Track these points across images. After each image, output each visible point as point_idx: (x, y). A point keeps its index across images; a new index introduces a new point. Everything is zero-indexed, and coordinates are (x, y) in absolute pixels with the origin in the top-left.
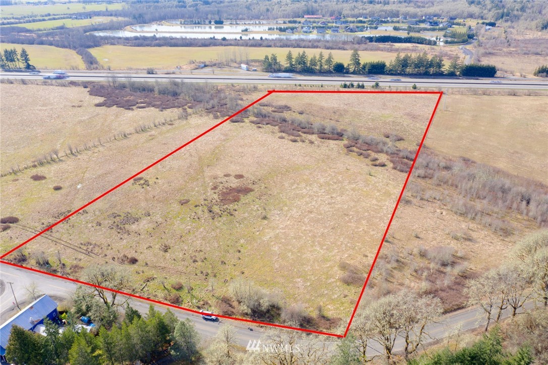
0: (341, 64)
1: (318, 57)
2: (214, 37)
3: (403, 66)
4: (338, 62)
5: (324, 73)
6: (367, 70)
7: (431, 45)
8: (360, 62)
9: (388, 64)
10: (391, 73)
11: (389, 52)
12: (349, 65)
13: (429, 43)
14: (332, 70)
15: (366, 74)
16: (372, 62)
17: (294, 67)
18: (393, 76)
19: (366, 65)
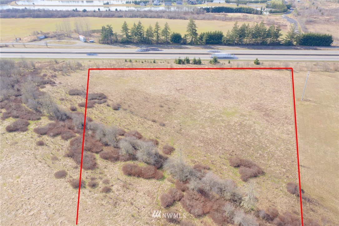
0: (178, 34)
1: (154, 28)
3: (240, 36)
4: (175, 32)
5: (161, 44)
6: (204, 40)
7: (258, 14)
8: (197, 32)
9: (225, 34)
10: (230, 43)
11: (224, 21)
12: (186, 36)
13: (257, 13)
14: (169, 41)
15: (203, 45)
16: (210, 32)
17: (131, 39)
18: (230, 47)
19: (204, 35)
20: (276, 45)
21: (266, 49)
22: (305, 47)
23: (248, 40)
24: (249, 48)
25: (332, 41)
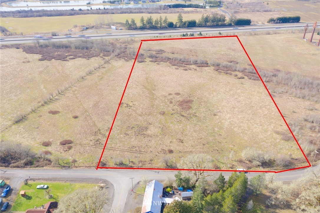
0: (172, 22)
2: (73, 9)
3: (206, 22)
4: (170, 21)
5: (163, 28)
6: (186, 25)
9: (197, 21)
10: (200, 26)
14: (167, 26)
15: (186, 27)
16: (189, 20)
17: (145, 26)
18: (201, 28)
19: (186, 22)
20: (224, 26)
21: (219, 28)
23: (209, 24)
24: (211, 28)
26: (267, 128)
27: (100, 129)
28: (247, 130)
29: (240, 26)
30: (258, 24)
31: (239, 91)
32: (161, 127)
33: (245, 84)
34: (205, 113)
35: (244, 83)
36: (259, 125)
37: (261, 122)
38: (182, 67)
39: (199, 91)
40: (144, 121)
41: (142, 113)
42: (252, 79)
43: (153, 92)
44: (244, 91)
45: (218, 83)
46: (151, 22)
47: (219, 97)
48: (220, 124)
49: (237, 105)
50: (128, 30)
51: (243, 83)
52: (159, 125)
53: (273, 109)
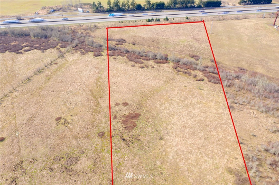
0: (139, 4)
1: (126, 1)
4: (137, 3)
5: (130, 10)
6: (155, 7)
8: (151, 3)
9: (166, 3)
10: (169, 8)
12: (144, 5)
14: (135, 9)
15: (154, 10)
16: (157, 2)
17: (112, 9)
18: (170, 10)
19: (154, 4)
22: (208, 8)
25: (221, 4)
26: (219, 163)
27: (24, 159)
28: (194, 166)
29: (209, 8)
30: (229, 5)
31: (195, 100)
32: (94, 158)
33: (203, 90)
34: (150, 135)
35: (203, 88)
36: (210, 157)
37: (213, 152)
38: (139, 63)
39: (150, 100)
40: (77, 147)
41: (78, 134)
42: (212, 82)
43: (99, 100)
44: (201, 99)
45: (174, 88)
46: (118, 5)
47: (171, 109)
48: (164, 153)
49: (189, 123)
50: (95, 12)
51: (201, 88)
52: (93, 155)
53: (230, 129)
